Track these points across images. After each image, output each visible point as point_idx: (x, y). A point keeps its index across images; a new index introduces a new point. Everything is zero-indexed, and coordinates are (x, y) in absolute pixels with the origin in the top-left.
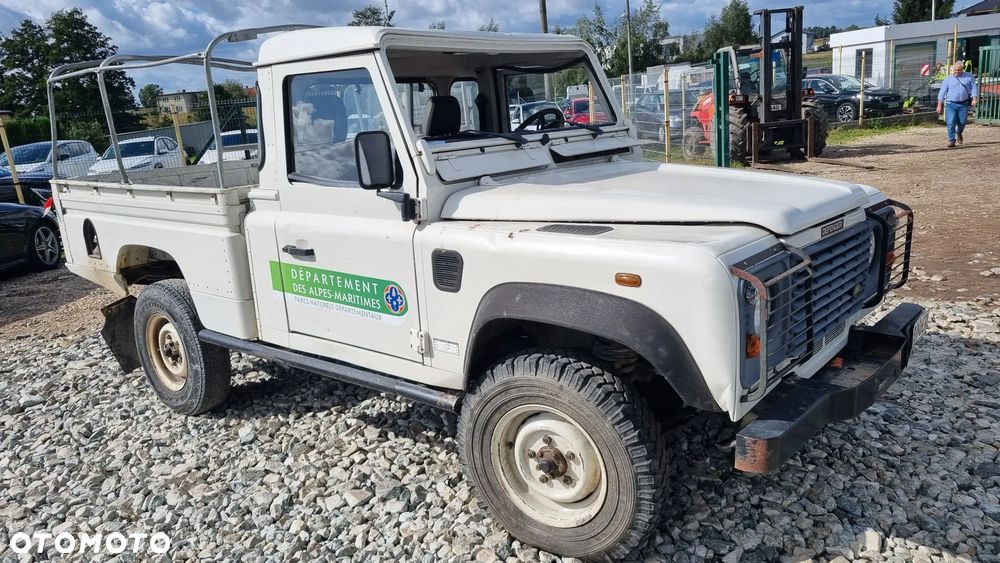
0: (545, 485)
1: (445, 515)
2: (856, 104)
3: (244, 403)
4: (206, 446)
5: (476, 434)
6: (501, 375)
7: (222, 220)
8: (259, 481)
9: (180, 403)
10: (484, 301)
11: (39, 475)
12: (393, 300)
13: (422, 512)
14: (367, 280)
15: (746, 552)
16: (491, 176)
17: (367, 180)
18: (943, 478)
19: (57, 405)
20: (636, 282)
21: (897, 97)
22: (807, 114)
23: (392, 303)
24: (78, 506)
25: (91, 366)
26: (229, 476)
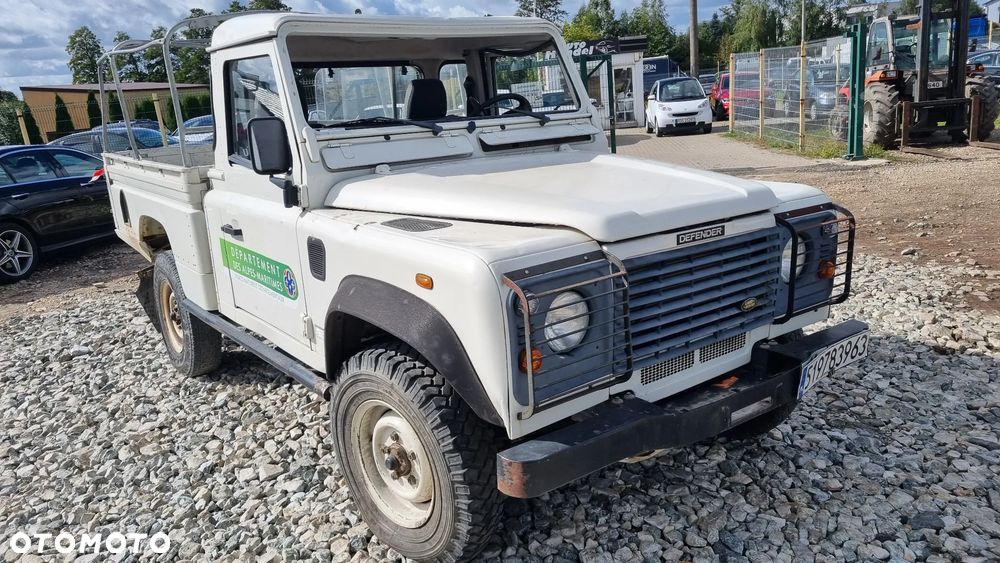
0: (395, 482)
3: (241, 369)
7: (186, 197)
8: (202, 446)
9: (181, 363)
12: (289, 284)
13: (313, 494)
14: (273, 262)
16: (390, 164)
17: (258, 165)
18: (866, 524)
19: (100, 356)
20: (429, 284)
22: (973, 92)
23: (289, 286)
26: (181, 438)
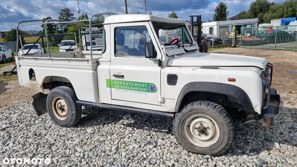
0: (199, 136)
1: (166, 148)
2: (211, 42)
3: (82, 123)
4: (79, 135)
5: (180, 123)
6: (189, 107)
7: (91, 68)
8: (103, 143)
9: (65, 124)
10: (185, 87)
11: (27, 147)
12: (152, 88)
13: (159, 148)
14: (143, 83)
15: (250, 150)
16: (176, 55)
17: (148, 55)
18: (284, 130)
19: (16, 127)
20: (234, 80)
21: (221, 40)
22: (203, 43)
23: (151, 89)
24: (49, 154)
25: (20, 115)
26: (93, 142)
